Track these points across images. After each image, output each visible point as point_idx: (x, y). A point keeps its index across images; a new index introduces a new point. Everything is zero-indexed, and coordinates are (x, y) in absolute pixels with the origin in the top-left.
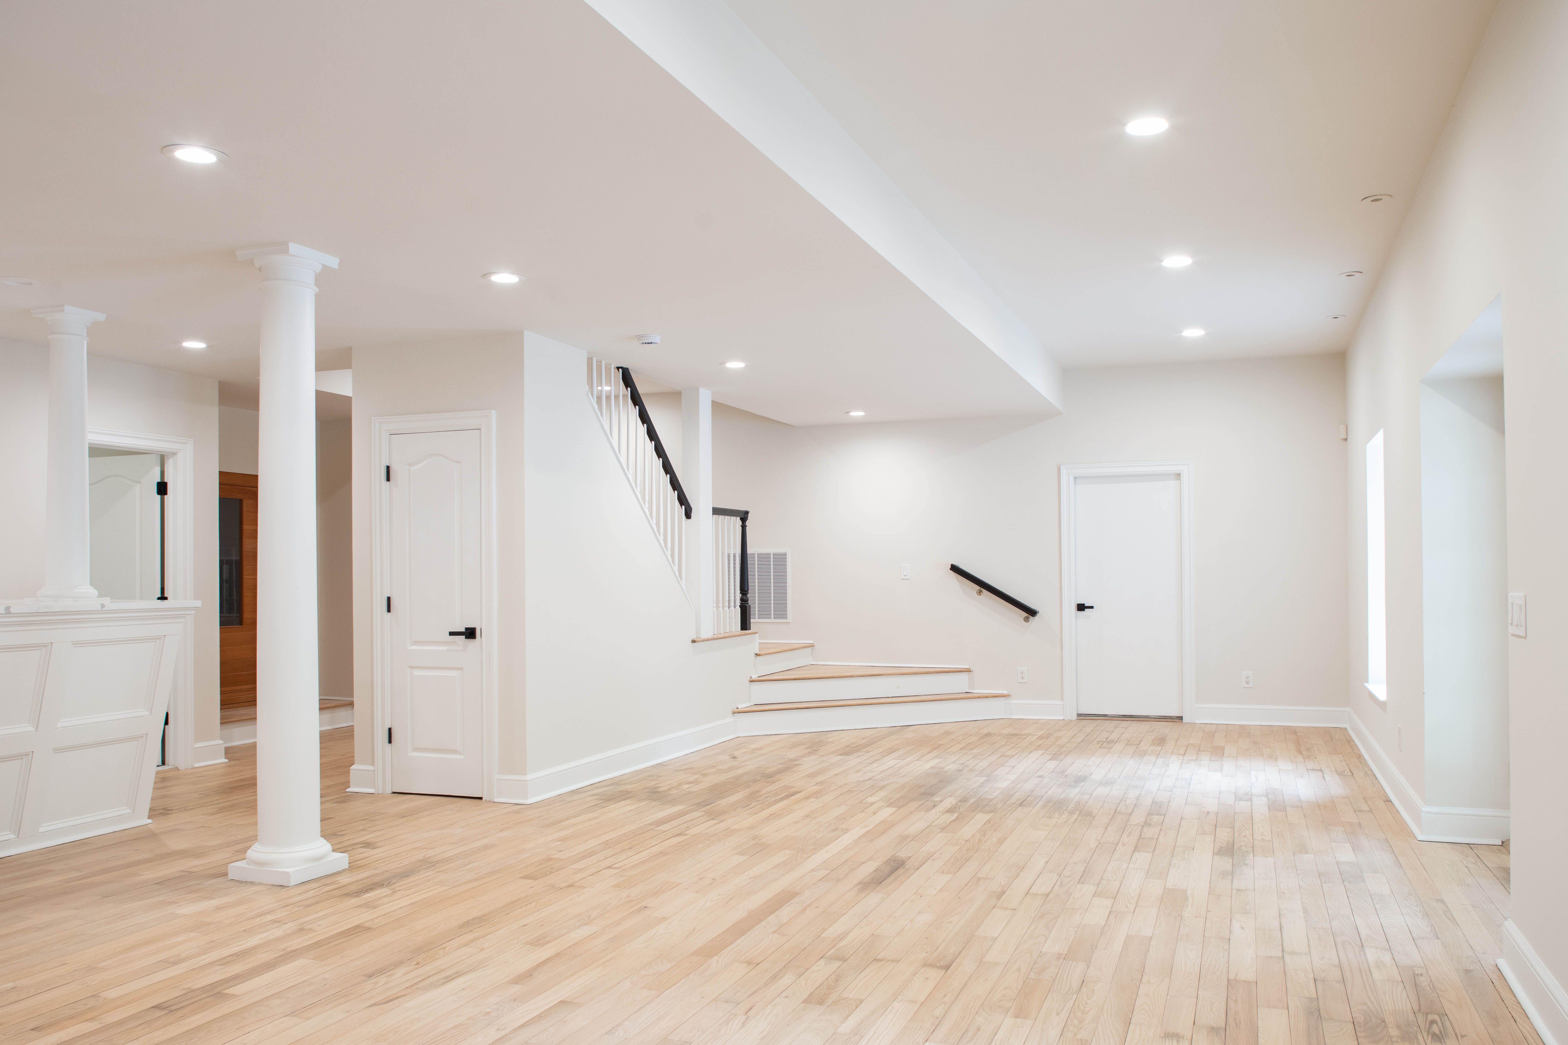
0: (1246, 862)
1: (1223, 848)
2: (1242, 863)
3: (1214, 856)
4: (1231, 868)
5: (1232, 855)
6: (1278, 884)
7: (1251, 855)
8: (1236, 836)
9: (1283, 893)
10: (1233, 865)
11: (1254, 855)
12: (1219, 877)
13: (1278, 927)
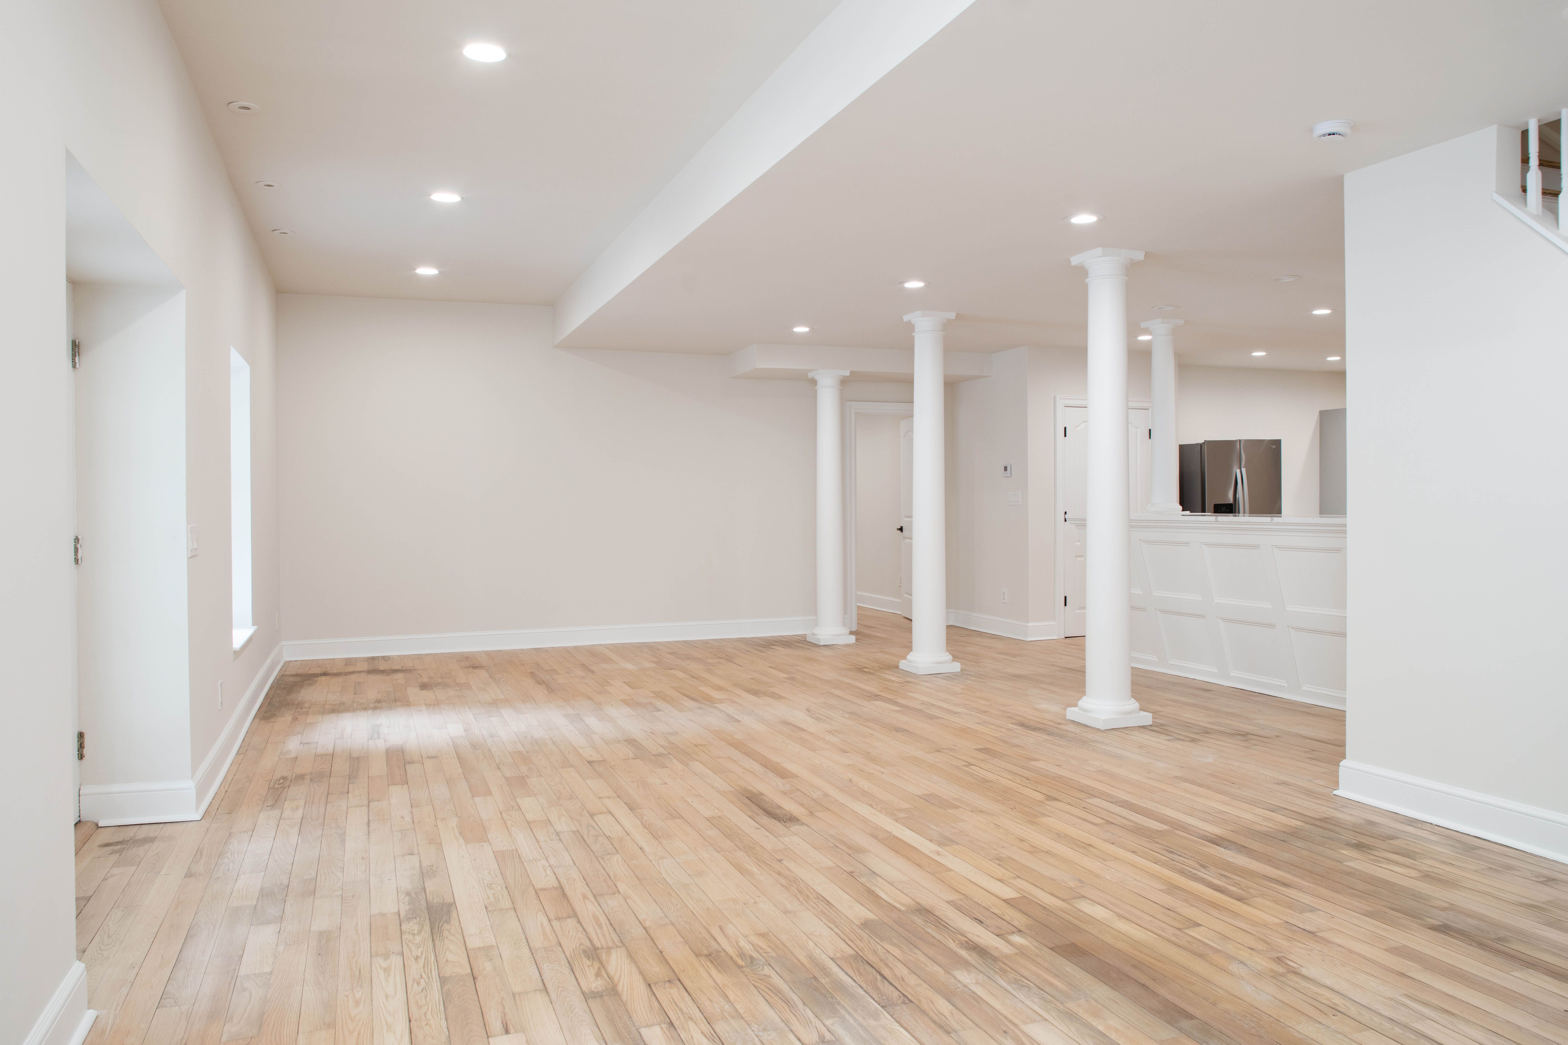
0: (407, 898)
1: (446, 921)
2: (413, 895)
3: (452, 901)
4: (426, 885)
5: (429, 907)
6: (368, 870)
7: (403, 914)
8: (433, 957)
9: (363, 858)
10: (424, 890)
11: (399, 915)
12: (437, 868)
13: (371, 824)
